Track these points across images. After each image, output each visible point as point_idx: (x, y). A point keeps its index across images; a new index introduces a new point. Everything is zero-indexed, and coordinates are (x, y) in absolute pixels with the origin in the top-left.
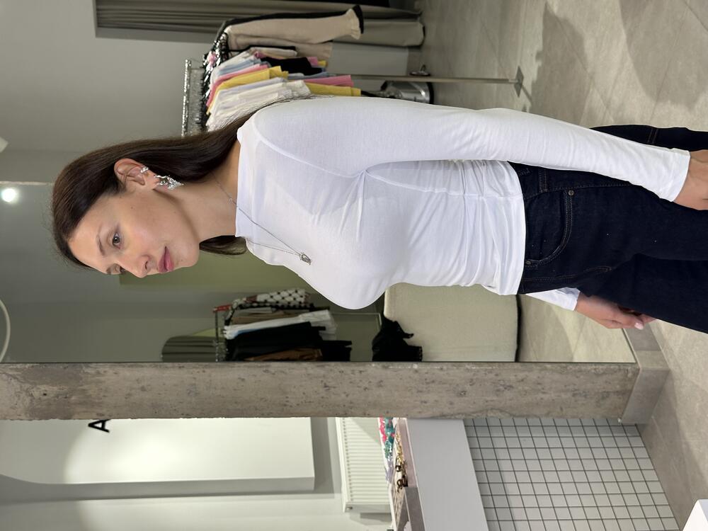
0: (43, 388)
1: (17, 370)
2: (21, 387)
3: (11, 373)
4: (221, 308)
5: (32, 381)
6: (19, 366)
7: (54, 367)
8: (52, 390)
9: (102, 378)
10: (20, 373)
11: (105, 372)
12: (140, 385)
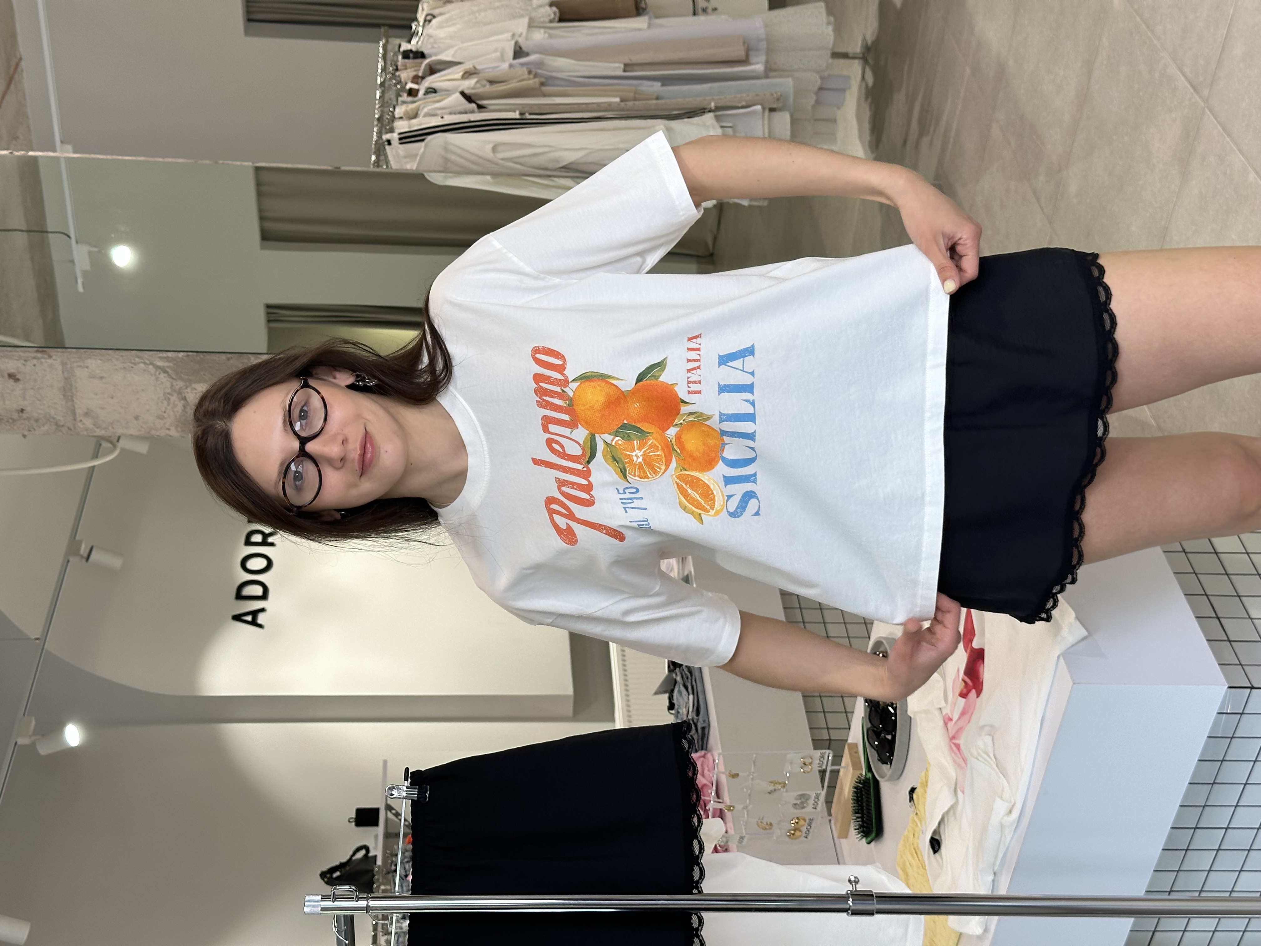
1: (167, 359)
2: (172, 386)
3: (160, 363)
5: (186, 377)
6: (170, 354)
10: (171, 364)
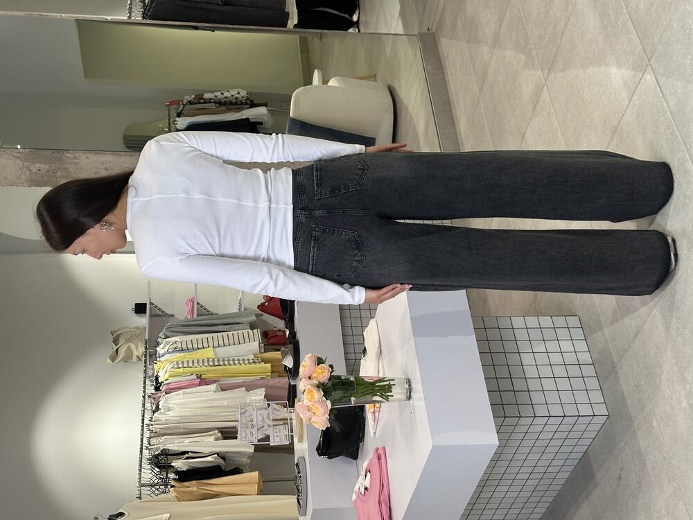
0: (38, 165)
2: (23, 165)
3: (16, 155)
4: (172, 103)
5: (30, 161)
7: (46, 152)
8: (45, 167)
9: (78, 161)
11: (80, 156)
12: (104, 167)
